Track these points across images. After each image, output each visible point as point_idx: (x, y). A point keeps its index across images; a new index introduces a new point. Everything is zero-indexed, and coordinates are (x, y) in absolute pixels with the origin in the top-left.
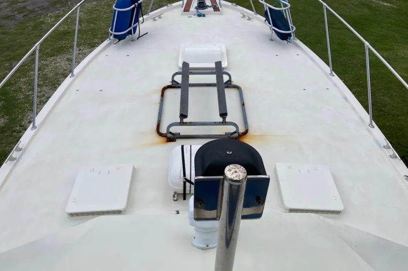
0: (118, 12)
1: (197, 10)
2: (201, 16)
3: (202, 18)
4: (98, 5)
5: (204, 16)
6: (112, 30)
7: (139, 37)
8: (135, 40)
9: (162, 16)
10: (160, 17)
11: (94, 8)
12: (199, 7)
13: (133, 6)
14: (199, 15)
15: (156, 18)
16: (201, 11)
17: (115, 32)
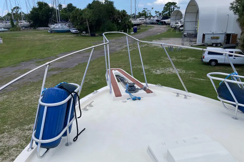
0: (48, 107)
1: (130, 94)
2: (136, 99)
3: (137, 101)
4: (8, 98)
5: (139, 99)
6: (37, 136)
7: (78, 135)
8: (71, 144)
9: (92, 104)
10: (90, 105)
11: (5, 100)
12: (130, 90)
13: (70, 97)
14: (134, 99)
15: (88, 108)
16: (134, 94)
17: (43, 139)
